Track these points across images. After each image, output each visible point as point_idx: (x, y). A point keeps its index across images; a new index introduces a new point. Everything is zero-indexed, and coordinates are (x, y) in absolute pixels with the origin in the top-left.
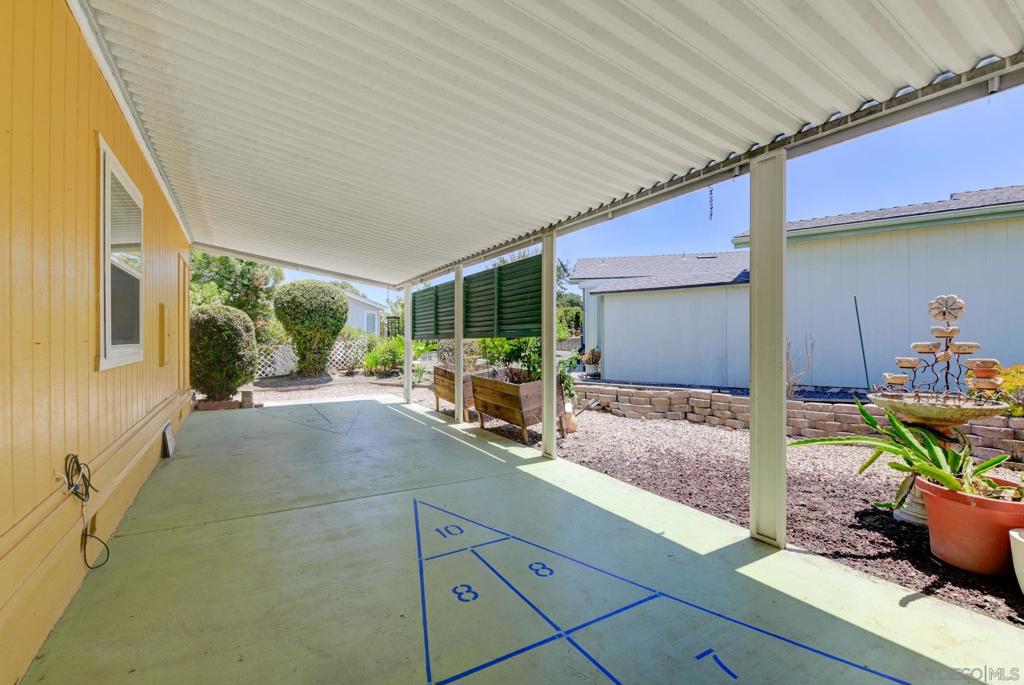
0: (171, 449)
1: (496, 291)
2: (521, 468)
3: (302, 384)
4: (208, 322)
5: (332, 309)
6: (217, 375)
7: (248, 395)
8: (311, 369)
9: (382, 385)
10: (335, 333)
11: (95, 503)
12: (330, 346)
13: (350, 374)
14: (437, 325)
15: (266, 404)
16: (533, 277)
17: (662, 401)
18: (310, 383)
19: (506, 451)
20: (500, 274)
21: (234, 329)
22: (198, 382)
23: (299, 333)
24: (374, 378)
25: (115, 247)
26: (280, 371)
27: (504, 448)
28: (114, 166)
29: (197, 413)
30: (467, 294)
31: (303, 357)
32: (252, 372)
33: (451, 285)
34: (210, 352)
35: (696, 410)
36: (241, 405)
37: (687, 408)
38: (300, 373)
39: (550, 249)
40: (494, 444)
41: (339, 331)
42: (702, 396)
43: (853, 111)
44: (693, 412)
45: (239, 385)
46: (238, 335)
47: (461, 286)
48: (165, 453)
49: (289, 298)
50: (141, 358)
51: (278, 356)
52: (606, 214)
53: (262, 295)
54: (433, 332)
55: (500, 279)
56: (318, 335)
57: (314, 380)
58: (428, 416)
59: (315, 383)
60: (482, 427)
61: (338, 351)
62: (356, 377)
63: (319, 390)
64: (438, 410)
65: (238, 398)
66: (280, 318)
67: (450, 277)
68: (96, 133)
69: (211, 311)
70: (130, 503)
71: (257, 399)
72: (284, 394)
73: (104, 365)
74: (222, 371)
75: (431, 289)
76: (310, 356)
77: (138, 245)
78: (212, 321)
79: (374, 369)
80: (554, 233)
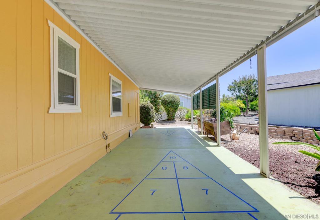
0: (131, 136)
1: (208, 95)
2: (207, 148)
3: (168, 123)
4: (143, 106)
5: (175, 102)
6: (145, 120)
7: (152, 125)
8: (170, 119)
9: (189, 123)
10: (176, 108)
11: (108, 141)
12: (175, 112)
13: (181, 120)
14: (198, 105)
15: (157, 127)
16: (213, 90)
17: (281, 132)
18: (170, 123)
19: (208, 143)
20: (209, 89)
21: (148, 108)
22: (142, 121)
23: (167, 109)
24: (187, 121)
25: (113, 93)
26: (164, 119)
27: (207, 142)
28: (113, 78)
29: (141, 129)
30: (203, 96)
31: (168, 115)
32: (153, 119)
33: (199, 93)
34: (144, 114)
35: (296, 136)
36: (151, 128)
37: (292, 135)
38: (168, 120)
39: (217, 82)
40: (206, 141)
41: (177, 108)
42: (298, 130)
43: (278, 30)
44: (295, 137)
45: (151, 122)
46: (150, 110)
47: (201, 94)
48: (129, 136)
49: (164, 99)
50: (122, 115)
51: (163, 115)
52: (229, 70)
53: (159, 99)
54: (197, 108)
55: (209, 91)
56: (172, 109)
57: (171, 122)
58: (195, 133)
59: (171, 123)
60: (208, 137)
61: (178, 114)
62: (183, 121)
63: (171, 125)
64: (199, 131)
65: (150, 125)
66: (162, 105)
67: (198, 92)
68: (109, 73)
69: (144, 104)
70: (119, 144)
71: (154, 126)
72: (163, 125)
73: (111, 116)
74: (147, 119)
75: (195, 95)
76: (170, 115)
77: (121, 91)
78: (144, 106)
79: (188, 119)
80: (218, 76)
